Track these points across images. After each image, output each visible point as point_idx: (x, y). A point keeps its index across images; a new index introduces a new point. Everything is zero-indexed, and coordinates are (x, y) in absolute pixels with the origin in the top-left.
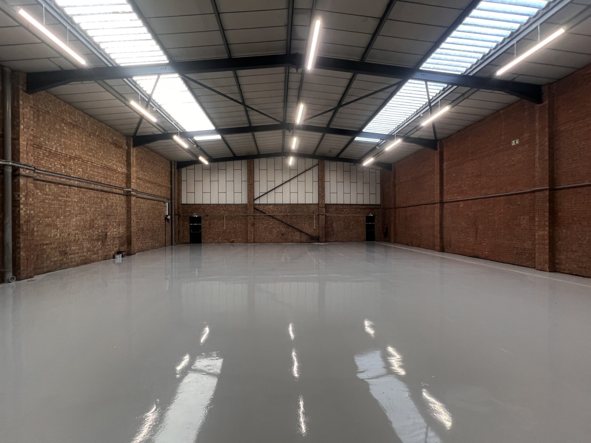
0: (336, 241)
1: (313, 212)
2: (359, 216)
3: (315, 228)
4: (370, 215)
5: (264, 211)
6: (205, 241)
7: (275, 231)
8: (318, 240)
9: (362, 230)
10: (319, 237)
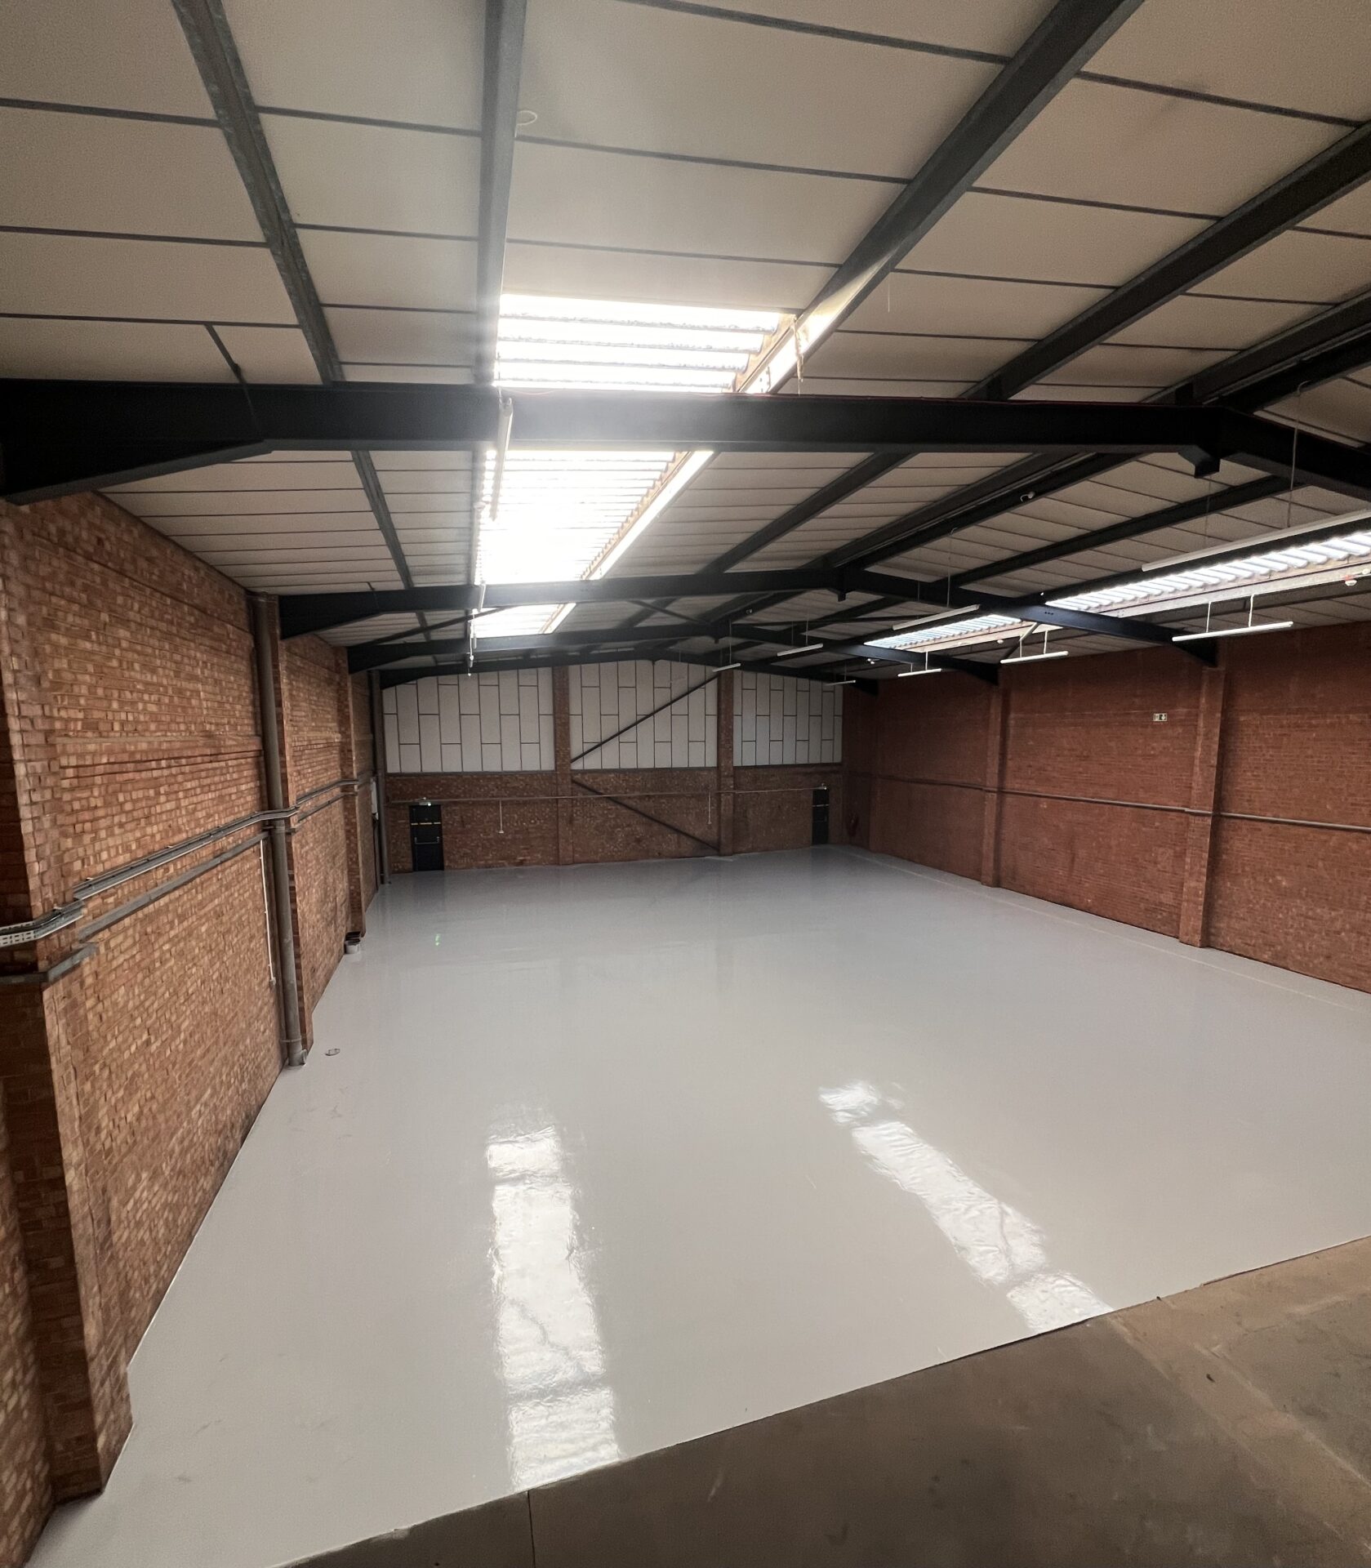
0: (753, 850)
1: (706, 788)
2: (799, 792)
3: (710, 823)
4: (820, 788)
5: (595, 787)
6: (452, 865)
7: (620, 836)
8: (718, 850)
9: (806, 822)
10: (719, 842)
